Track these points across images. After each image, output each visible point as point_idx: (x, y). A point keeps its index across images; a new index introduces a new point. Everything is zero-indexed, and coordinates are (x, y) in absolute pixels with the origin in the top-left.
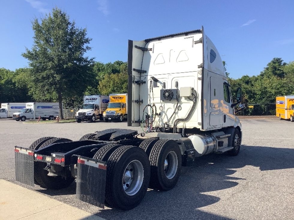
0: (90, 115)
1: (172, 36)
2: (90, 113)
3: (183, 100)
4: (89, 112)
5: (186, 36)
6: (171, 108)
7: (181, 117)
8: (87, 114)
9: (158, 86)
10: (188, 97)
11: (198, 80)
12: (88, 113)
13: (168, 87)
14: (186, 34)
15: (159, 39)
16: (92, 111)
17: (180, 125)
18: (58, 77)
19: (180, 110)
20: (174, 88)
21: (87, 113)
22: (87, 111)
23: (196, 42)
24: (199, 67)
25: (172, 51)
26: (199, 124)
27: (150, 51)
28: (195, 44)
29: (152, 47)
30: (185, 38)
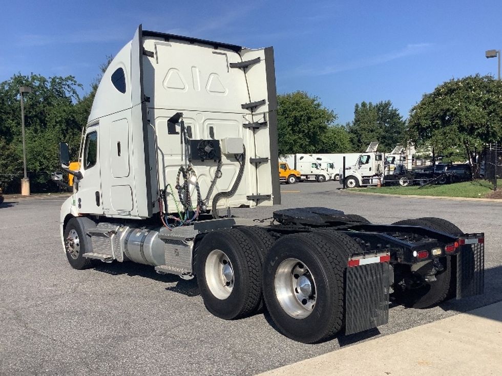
1: (192, 41)
3: (224, 158)
5: (215, 48)
6: (204, 175)
7: (222, 190)
10: (235, 155)
11: (244, 128)
13: (197, 136)
14: (216, 45)
15: (167, 38)
17: (222, 203)
19: (220, 177)
20: (207, 137)
23: (233, 66)
24: (244, 106)
25: (195, 68)
26: (249, 198)
27: (149, 56)
28: (231, 67)
29: (153, 50)
30: (214, 53)
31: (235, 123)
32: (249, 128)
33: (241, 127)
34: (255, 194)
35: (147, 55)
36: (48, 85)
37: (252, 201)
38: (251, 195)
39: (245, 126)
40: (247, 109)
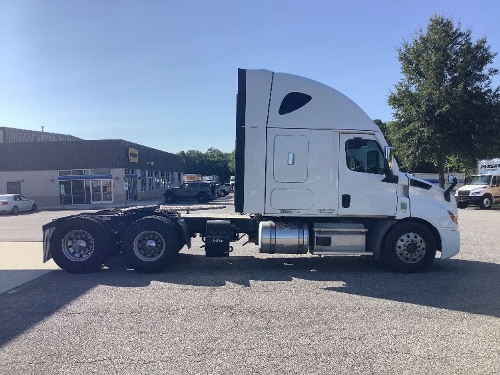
0: (477, 195)
2: (478, 193)
4: (476, 191)
8: (473, 194)
12: (473, 191)
16: (486, 187)
18: (427, 132)
21: (471, 192)
22: (472, 189)
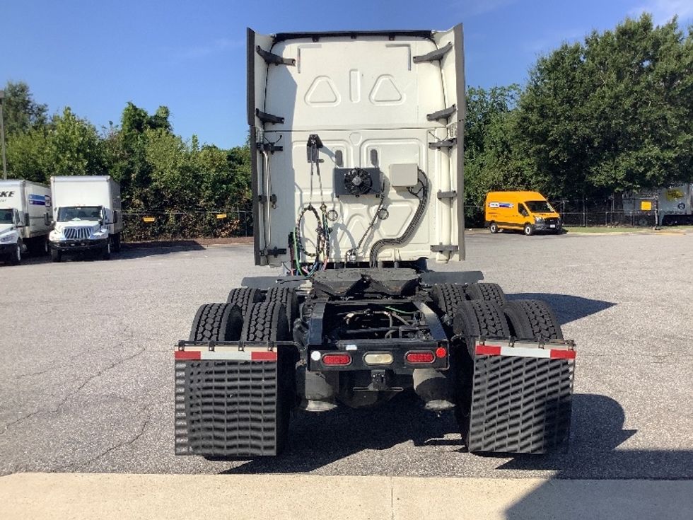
1: (353, 35)
3: (392, 193)
5: (390, 40)
6: (359, 215)
7: (389, 236)
9: (320, 158)
10: (408, 188)
11: (429, 149)
13: (351, 163)
14: (392, 35)
15: (316, 37)
17: (387, 254)
19: (385, 218)
20: (366, 164)
23: (418, 60)
24: (430, 117)
25: (354, 72)
26: (434, 248)
27: (289, 65)
28: (415, 62)
29: (295, 56)
30: (387, 46)
31: (414, 142)
32: (439, 148)
33: (424, 147)
34: (444, 244)
35: (286, 64)
36: (489, 99)
37: (438, 253)
38: (438, 244)
39: (432, 145)
40: (437, 120)
